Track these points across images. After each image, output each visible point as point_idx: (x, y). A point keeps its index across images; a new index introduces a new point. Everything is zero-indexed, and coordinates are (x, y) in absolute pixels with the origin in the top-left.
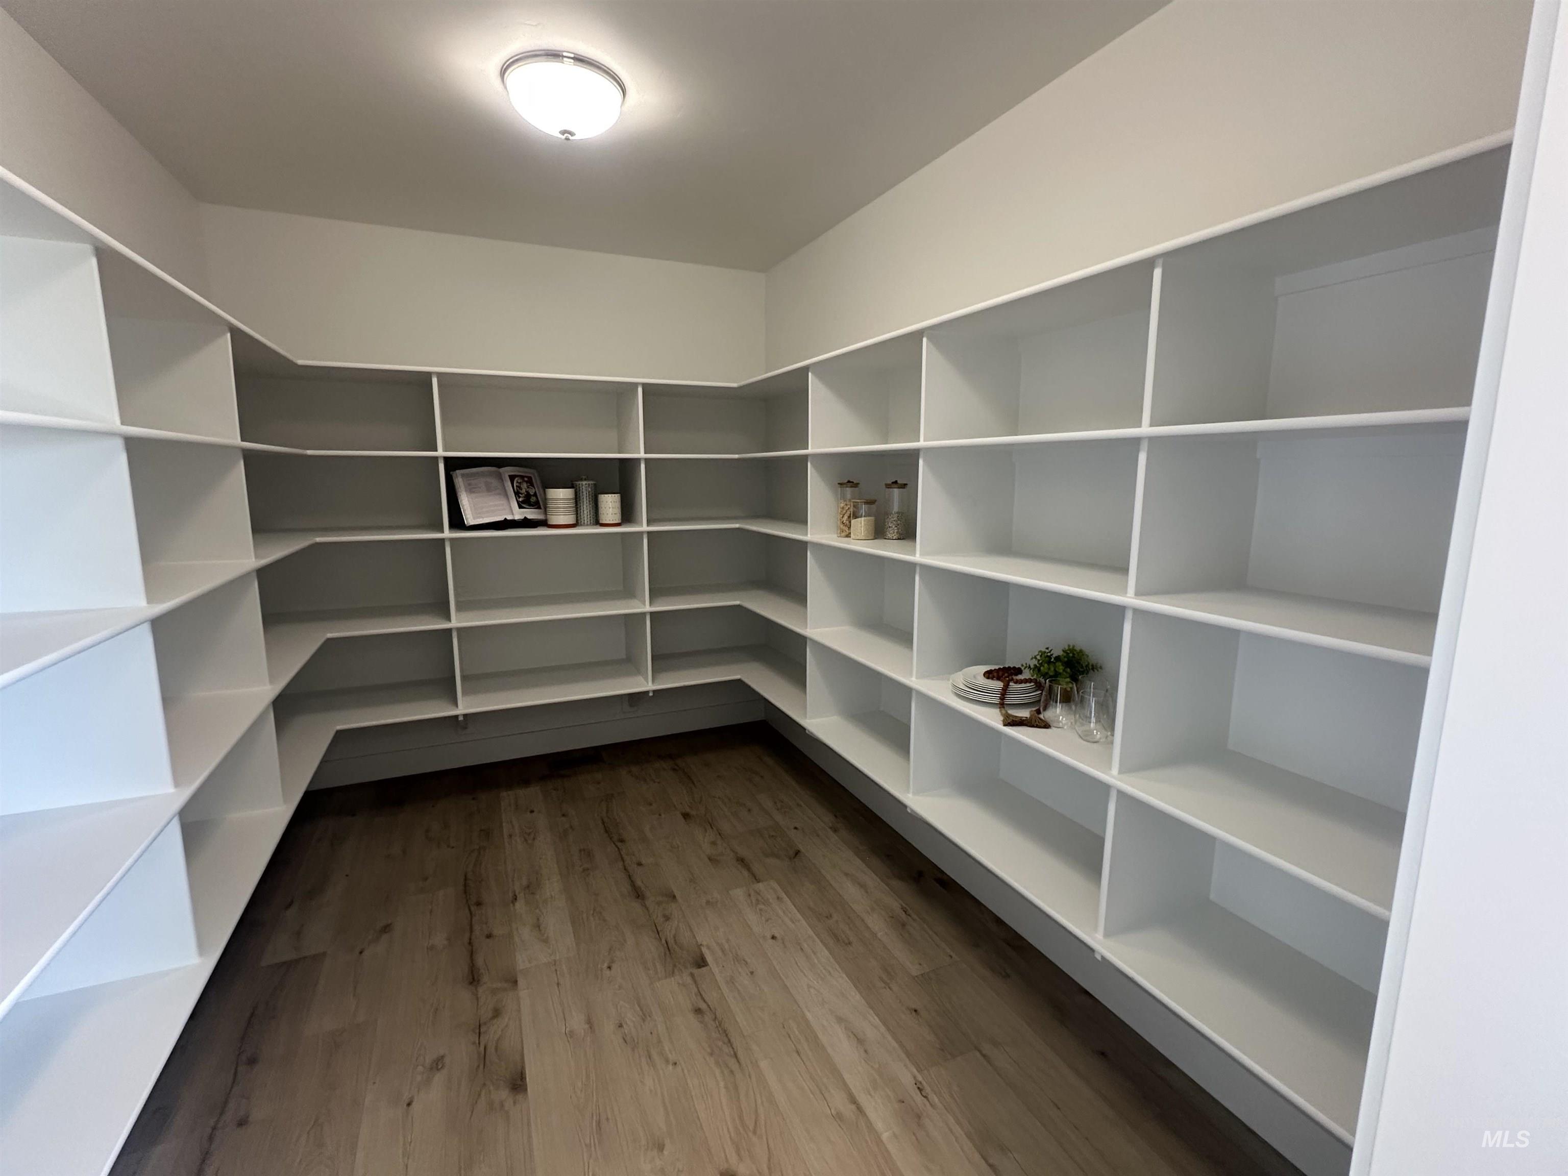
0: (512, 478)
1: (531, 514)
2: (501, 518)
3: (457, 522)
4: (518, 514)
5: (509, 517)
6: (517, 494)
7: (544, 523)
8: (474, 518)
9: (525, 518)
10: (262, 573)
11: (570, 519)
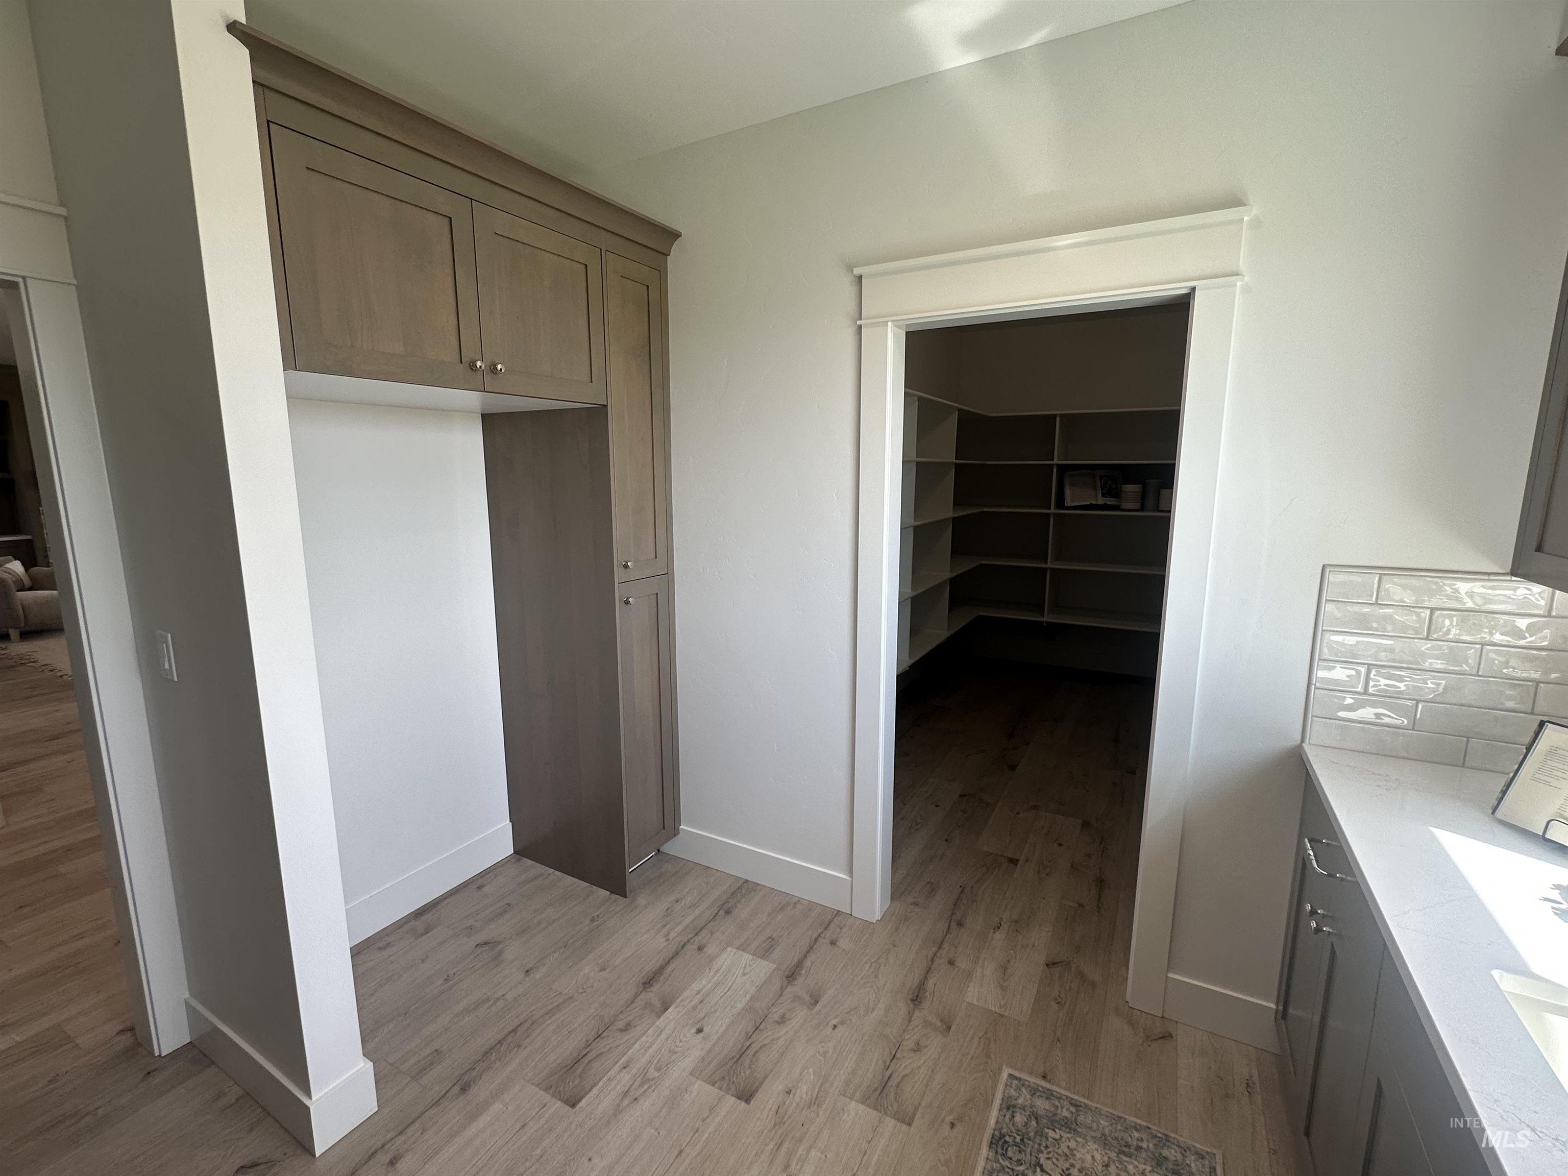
0: (1101, 477)
1: (1110, 501)
2: (1088, 503)
3: (1060, 504)
4: (1101, 501)
5: (1094, 503)
6: (1102, 488)
7: (1117, 508)
8: (1072, 502)
9: (1106, 504)
10: (955, 520)
11: (1137, 506)
